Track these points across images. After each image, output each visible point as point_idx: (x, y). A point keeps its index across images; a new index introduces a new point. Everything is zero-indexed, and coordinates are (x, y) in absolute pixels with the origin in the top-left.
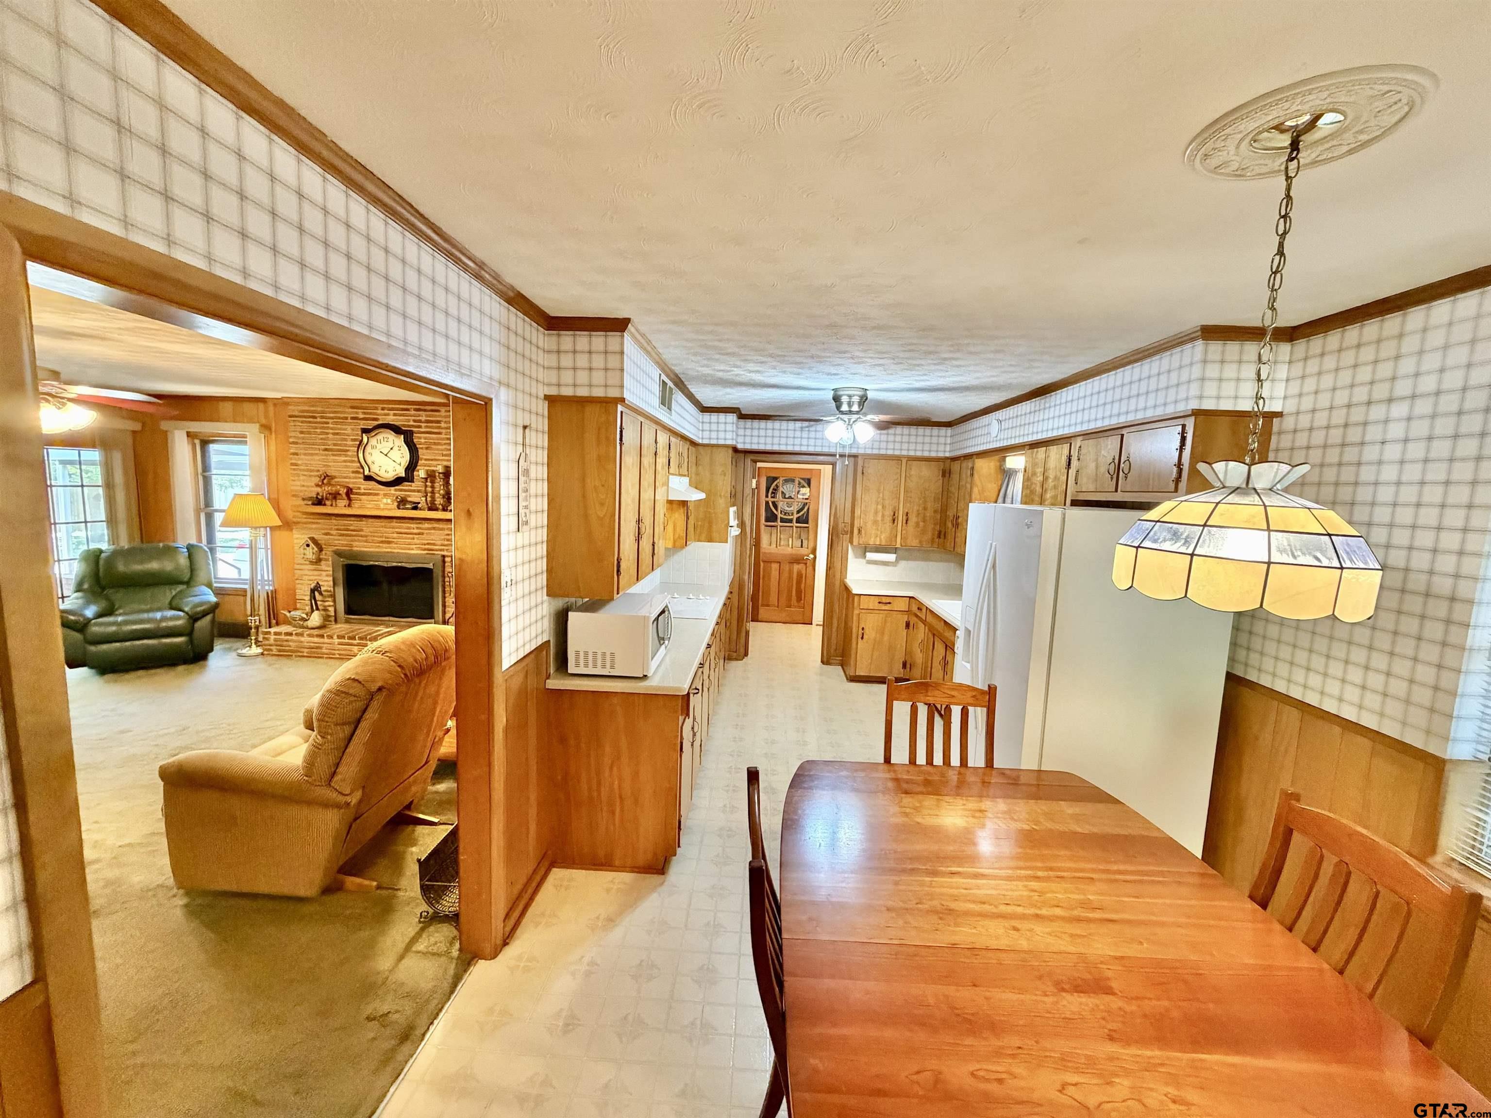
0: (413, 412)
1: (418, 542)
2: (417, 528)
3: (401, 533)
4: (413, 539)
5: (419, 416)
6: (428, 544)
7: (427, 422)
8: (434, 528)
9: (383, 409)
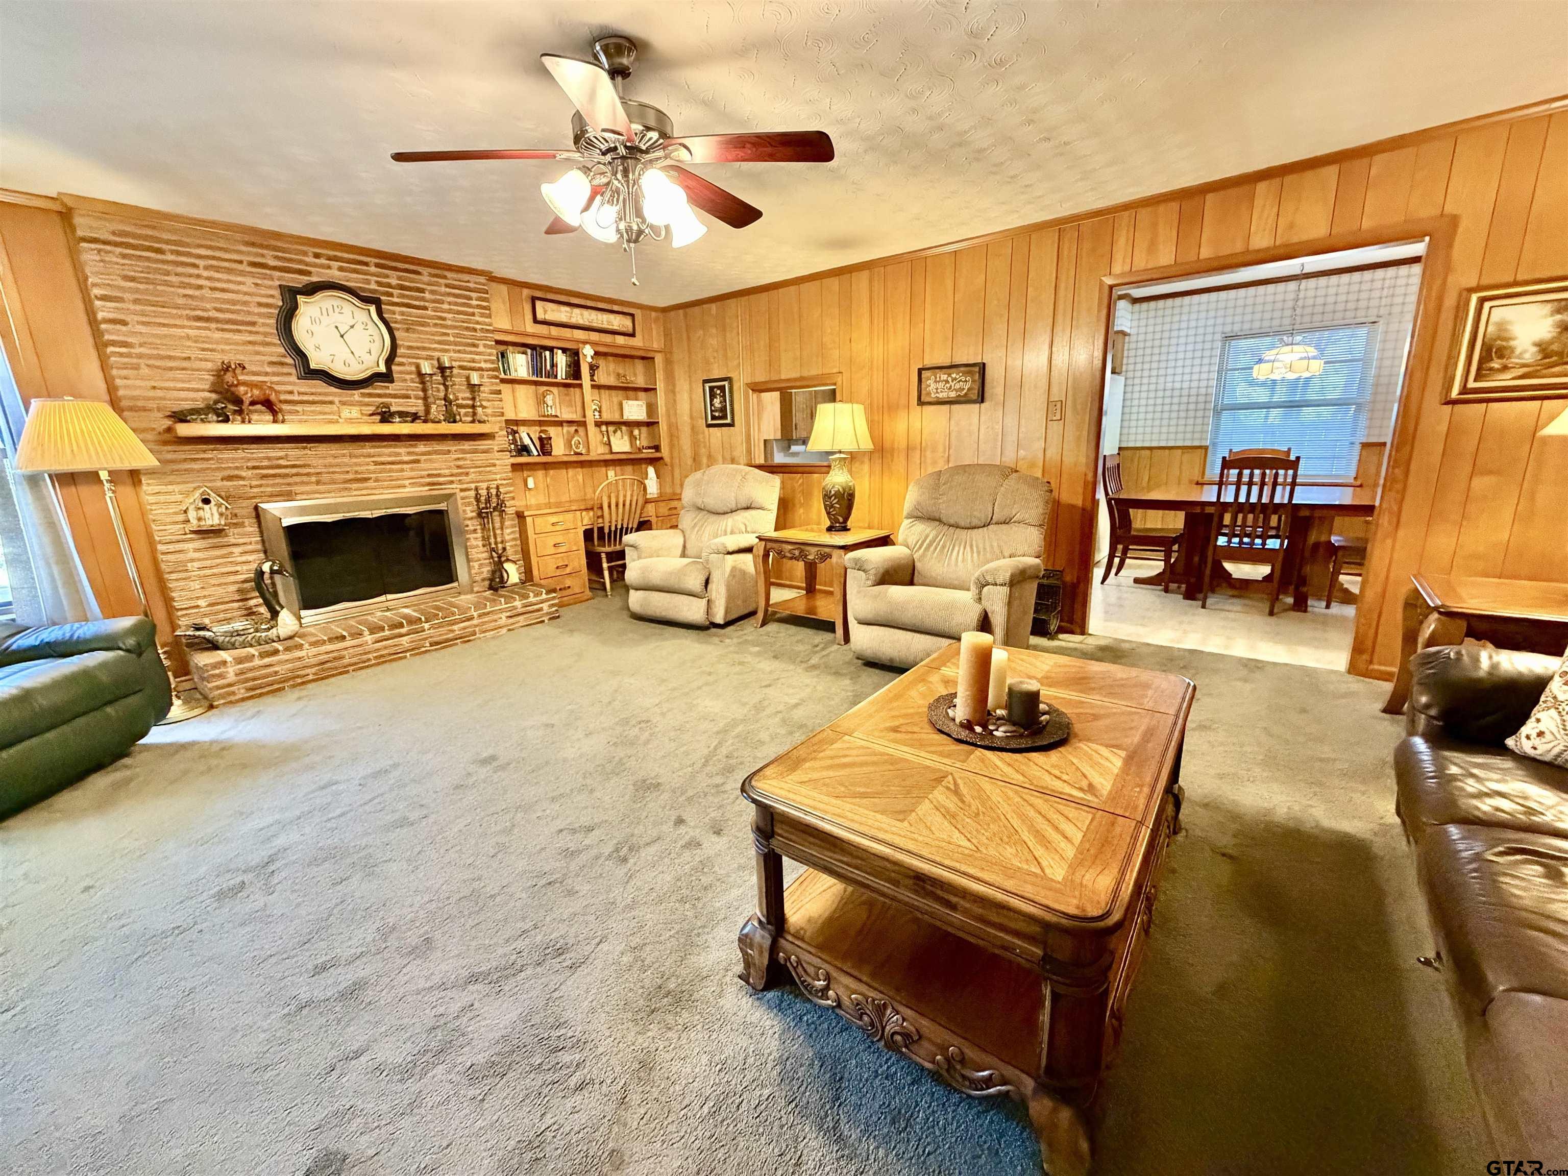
0: (373, 269)
1: (413, 474)
2: (409, 453)
3: (383, 464)
4: (402, 470)
5: (387, 276)
6: (429, 476)
7: (402, 288)
8: (436, 452)
9: (317, 256)
